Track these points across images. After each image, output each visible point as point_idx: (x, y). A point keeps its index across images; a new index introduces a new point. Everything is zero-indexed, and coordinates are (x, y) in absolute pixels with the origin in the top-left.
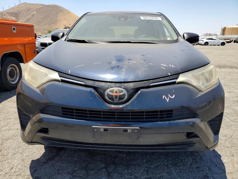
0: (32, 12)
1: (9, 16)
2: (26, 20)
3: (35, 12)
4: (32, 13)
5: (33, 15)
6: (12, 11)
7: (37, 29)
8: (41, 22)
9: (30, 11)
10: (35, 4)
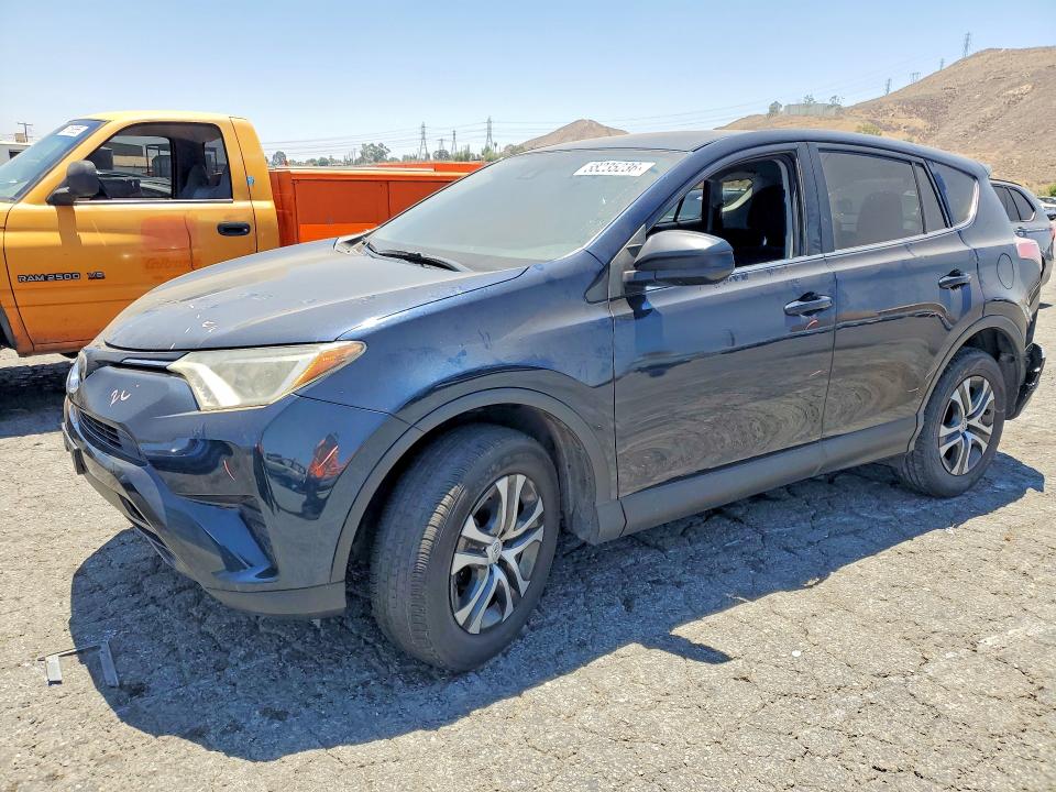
0: (1011, 87)
1: (904, 116)
2: (972, 127)
3: (1026, 87)
4: (1011, 92)
5: (1014, 102)
6: (923, 92)
7: (1015, 162)
8: (1041, 132)
9: (1003, 85)
10: (1035, 50)
